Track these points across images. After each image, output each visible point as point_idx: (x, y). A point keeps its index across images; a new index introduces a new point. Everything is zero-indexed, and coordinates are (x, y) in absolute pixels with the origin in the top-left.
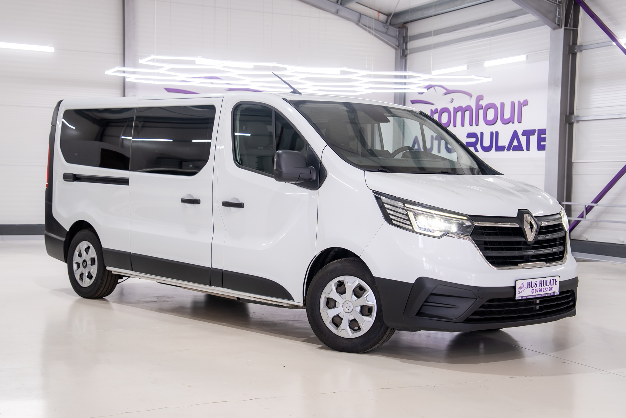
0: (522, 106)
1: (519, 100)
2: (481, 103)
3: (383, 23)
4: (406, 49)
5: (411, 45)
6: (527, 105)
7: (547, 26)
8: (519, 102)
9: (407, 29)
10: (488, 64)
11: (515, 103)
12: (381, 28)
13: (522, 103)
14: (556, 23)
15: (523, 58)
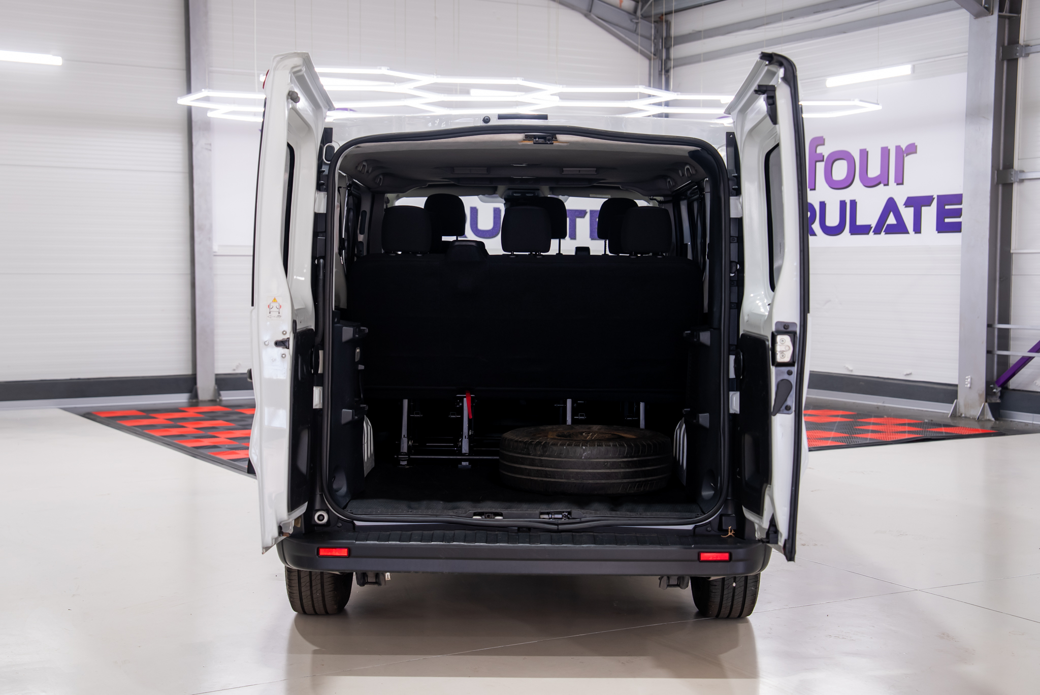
0: (905, 155)
1: (898, 144)
2: (820, 150)
3: (629, 13)
4: (668, 58)
5: (678, 52)
6: (915, 152)
7: (964, 11)
8: (898, 148)
9: (668, 24)
10: (832, 82)
11: (889, 150)
12: (626, 22)
13: (904, 149)
14: (982, 5)
15: (906, 70)
